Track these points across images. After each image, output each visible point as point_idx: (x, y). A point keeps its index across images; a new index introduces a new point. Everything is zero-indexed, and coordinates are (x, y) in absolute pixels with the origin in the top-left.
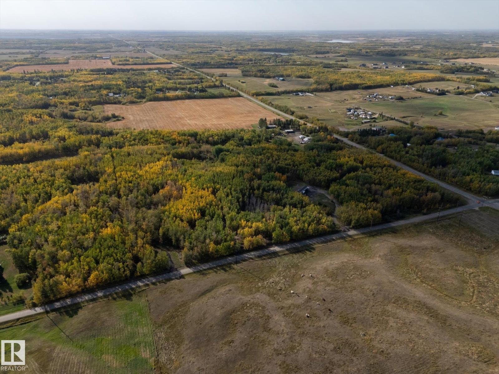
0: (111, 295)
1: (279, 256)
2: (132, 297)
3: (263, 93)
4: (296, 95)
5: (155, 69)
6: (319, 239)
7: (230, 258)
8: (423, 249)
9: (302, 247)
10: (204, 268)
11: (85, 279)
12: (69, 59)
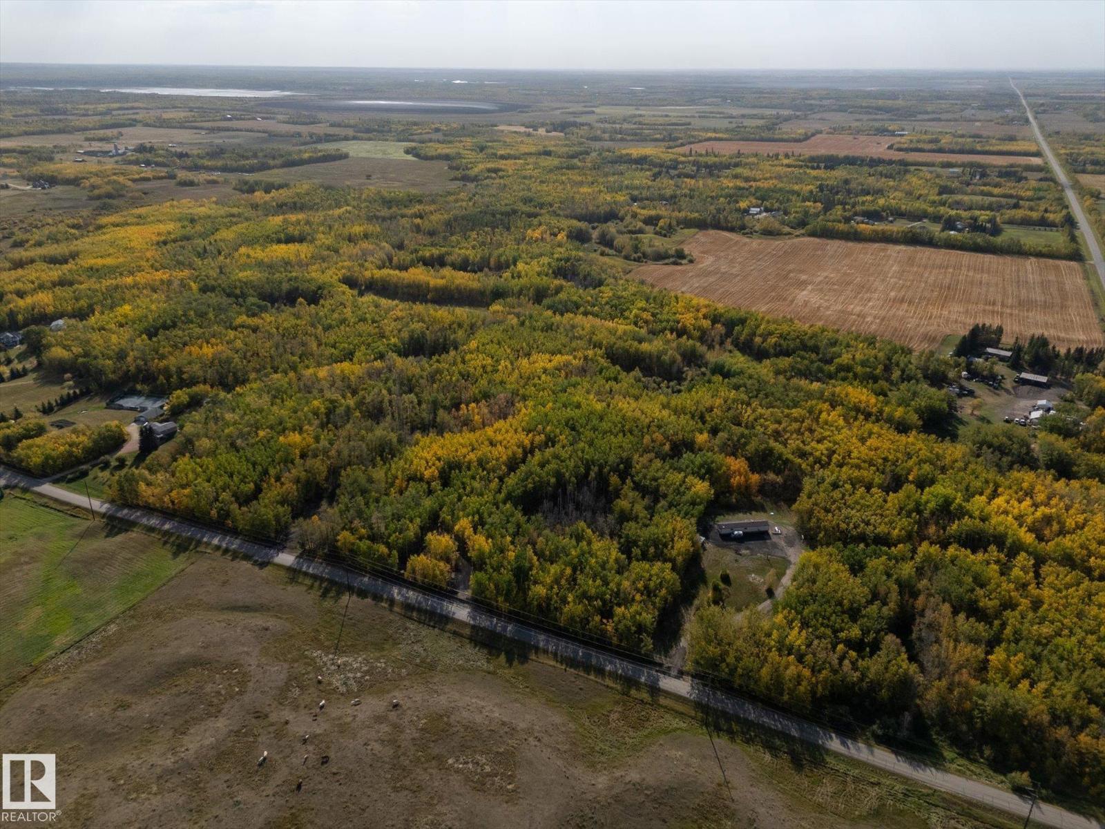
1: (442, 629)
5: (961, 165)
9: (511, 640)
10: (311, 570)
12: (821, 132)
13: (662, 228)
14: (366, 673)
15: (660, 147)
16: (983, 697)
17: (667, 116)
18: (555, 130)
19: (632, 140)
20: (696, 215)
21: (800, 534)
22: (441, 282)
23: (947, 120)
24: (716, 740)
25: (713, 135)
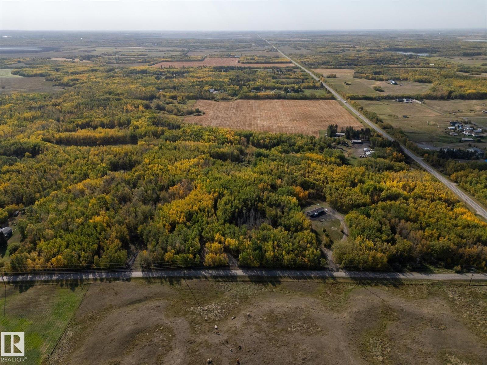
0: (62, 281)
1: (236, 281)
2: (76, 288)
3: (361, 96)
4: (399, 101)
5: (270, 68)
6: (293, 273)
7: (185, 272)
8: (417, 319)
9: (268, 277)
10: (155, 275)
11: (48, 260)
12: (207, 57)
13: (180, 100)
14: (221, 309)
15: (145, 65)
16: (433, 246)
17: (133, 51)
18: (84, 59)
19: (128, 63)
20: (192, 94)
21: (334, 209)
22: (102, 135)
23: (249, 51)
24: (367, 288)
25: (164, 59)
